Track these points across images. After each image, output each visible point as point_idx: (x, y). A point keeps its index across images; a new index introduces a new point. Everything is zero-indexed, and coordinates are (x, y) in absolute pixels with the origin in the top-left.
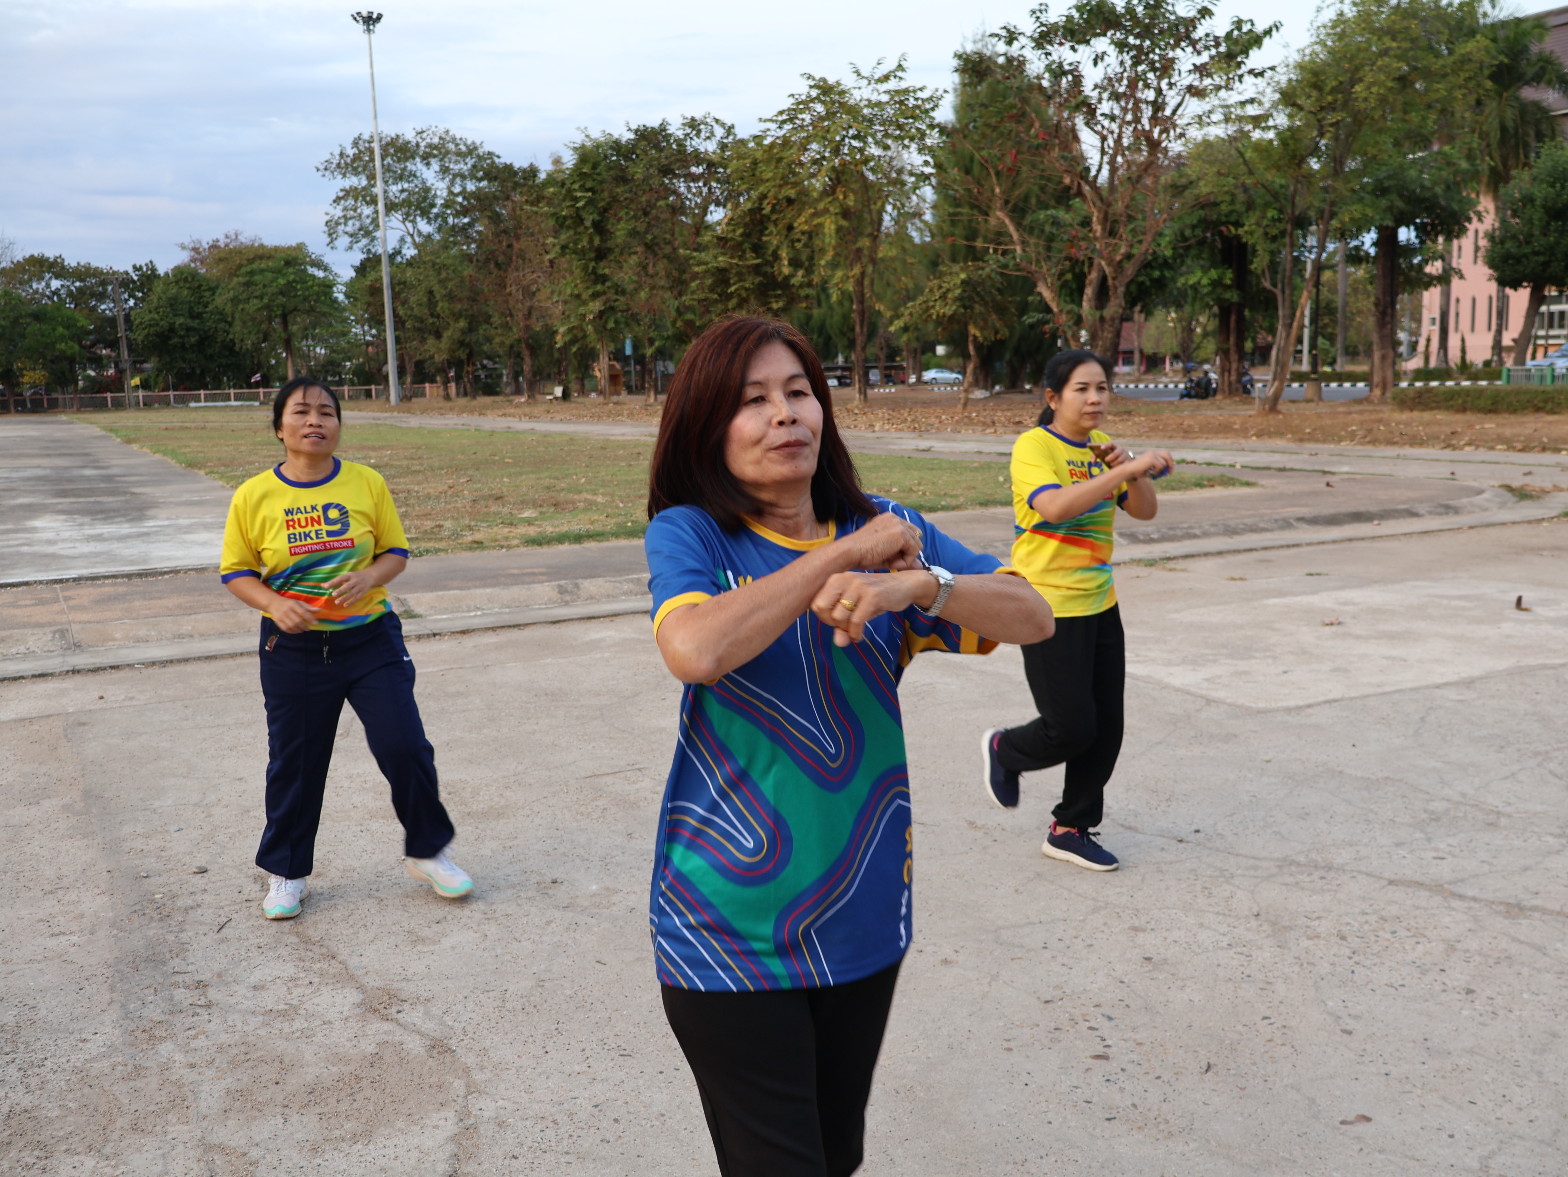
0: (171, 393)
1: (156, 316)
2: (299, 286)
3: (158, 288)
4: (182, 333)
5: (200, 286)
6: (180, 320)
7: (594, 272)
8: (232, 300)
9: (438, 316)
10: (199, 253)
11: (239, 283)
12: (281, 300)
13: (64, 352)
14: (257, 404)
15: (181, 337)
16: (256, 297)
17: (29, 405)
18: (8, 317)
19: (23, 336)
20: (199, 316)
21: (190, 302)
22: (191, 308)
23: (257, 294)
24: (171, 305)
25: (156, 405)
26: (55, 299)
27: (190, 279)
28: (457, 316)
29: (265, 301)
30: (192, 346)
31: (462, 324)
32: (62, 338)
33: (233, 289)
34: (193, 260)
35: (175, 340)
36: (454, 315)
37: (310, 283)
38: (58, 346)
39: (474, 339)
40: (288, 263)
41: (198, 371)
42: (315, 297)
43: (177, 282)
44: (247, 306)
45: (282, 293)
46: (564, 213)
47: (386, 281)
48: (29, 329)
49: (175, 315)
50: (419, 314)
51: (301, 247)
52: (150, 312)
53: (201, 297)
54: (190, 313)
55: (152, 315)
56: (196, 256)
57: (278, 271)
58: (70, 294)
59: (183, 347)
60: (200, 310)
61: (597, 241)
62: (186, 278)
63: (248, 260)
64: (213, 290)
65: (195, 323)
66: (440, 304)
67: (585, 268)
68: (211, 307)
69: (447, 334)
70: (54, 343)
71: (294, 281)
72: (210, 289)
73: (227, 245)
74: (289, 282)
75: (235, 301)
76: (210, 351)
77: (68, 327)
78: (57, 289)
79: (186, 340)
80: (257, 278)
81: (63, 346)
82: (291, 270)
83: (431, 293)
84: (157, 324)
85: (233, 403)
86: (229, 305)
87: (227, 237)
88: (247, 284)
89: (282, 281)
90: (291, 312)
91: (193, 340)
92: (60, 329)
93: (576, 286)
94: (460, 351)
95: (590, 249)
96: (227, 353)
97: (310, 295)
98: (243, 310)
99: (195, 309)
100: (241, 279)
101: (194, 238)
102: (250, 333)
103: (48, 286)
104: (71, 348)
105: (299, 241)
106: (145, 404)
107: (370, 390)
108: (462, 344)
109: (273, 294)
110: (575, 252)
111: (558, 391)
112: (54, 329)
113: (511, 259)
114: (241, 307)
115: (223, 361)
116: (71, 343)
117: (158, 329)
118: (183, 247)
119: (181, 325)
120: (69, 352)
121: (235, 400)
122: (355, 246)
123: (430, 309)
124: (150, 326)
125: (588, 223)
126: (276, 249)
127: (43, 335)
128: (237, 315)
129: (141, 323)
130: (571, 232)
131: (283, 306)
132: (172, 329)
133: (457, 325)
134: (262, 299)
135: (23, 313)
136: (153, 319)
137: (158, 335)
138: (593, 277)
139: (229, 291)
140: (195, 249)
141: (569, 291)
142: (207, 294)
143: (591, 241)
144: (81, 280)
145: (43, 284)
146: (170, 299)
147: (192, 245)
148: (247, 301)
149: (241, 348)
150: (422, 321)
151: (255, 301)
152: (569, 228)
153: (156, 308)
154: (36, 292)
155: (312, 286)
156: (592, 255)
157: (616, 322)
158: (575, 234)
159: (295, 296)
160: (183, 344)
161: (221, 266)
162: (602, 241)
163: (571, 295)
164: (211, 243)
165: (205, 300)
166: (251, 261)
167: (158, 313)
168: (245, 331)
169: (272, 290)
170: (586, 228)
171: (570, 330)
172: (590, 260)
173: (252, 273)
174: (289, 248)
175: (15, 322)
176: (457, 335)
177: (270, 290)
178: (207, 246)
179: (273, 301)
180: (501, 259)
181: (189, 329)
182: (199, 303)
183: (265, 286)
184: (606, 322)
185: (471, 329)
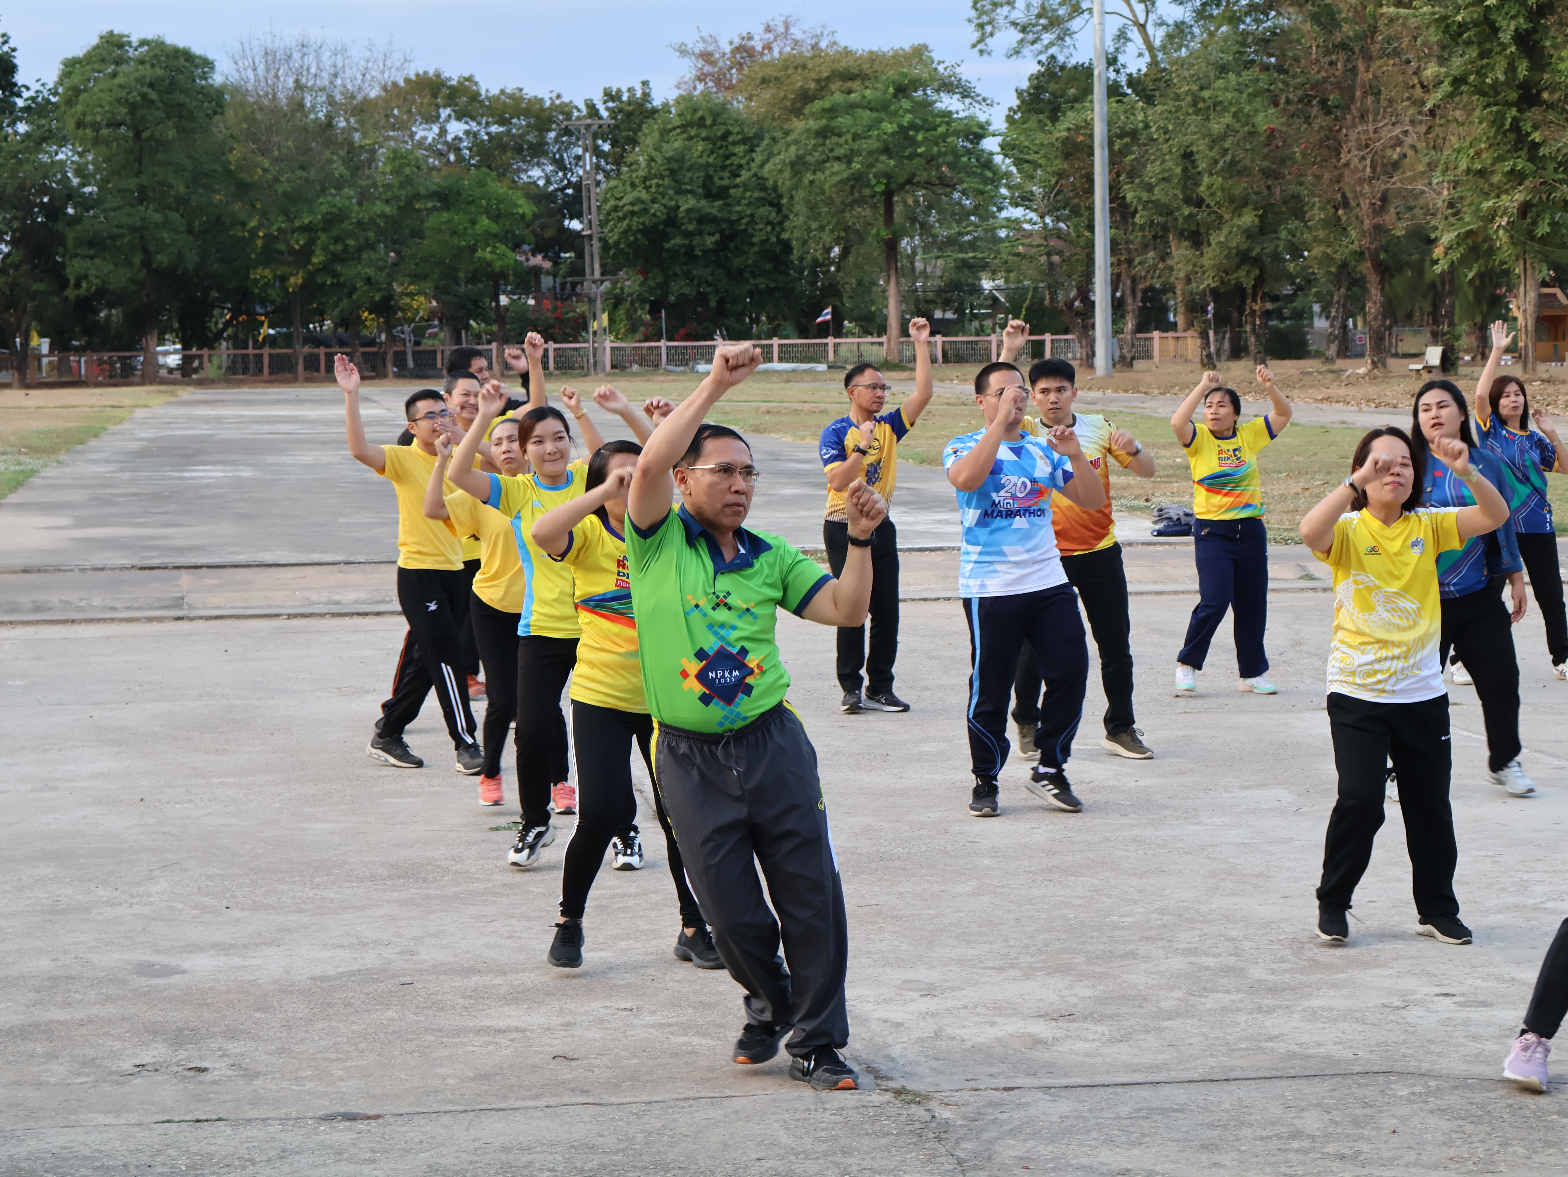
0: (663, 344)
1: (644, 195)
2: (920, 137)
3: (649, 137)
4: (691, 228)
5: (728, 133)
6: (688, 203)
7: (1515, 127)
8: (792, 164)
9: (1199, 203)
10: (713, 63)
11: (808, 131)
12: (887, 163)
13: (489, 264)
14: (822, 367)
15: (687, 234)
16: (838, 159)
17: (411, 364)
18: (397, 198)
19: (418, 234)
20: (722, 194)
21: (708, 165)
22: (709, 178)
23: (840, 152)
24: (673, 172)
25: (635, 367)
26: (452, 157)
27: (709, 122)
28: (1239, 204)
29: (856, 166)
30: (705, 252)
31: (1248, 219)
32: (489, 238)
33: (796, 142)
34: (702, 78)
35: (677, 240)
36: (1232, 201)
37: (941, 130)
38: (479, 253)
39: (1269, 248)
40: (902, 90)
41: (713, 304)
42: (949, 158)
43: (685, 127)
44: (820, 176)
45: (886, 150)
46: (1459, 18)
47: (1099, 132)
48: (432, 222)
49: (679, 192)
50: (1164, 199)
51: (919, 53)
52: (633, 185)
53: (727, 157)
54: (704, 186)
55: (635, 194)
56: (707, 68)
57: (882, 108)
58: (478, 147)
59: (689, 254)
60: (725, 182)
61: (1523, 69)
62: (702, 119)
63: (818, 81)
64: (751, 142)
65: (713, 208)
66: (1206, 180)
67: (1497, 122)
68: (745, 175)
69: (1218, 238)
70: (473, 249)
71: (913, 126)
72: (744, 141)
73: (768, 47)
74: (903, 130)
75: (798, 166)
76: (737, 262)
77: (496, 218)
78: (457, 138)
79: (696, 241)
80: (843, 121)
81: (485, 254)
82: (905, 104)
83: (1187, 155)
84: (646, 211)
85: (777, 366)
86: (787, 174)
87: (768, 29)
88: (823, 134)
89: (889, 127)
90: (902, 187)
91: (710, 241)
92: (485, 222)
93: (1478, 154)
94: (1242, 273)
95: (1507, 83)
96: (768, 266)
97: (940, 154)
98: (812, 182)
99: (716, 179)
100: (813, 124)
101: (705, 34)
102: (822, 228)
103: (443, 132)
104: (502, 256)
105: (918, 41)
106: (613, 367)
107: (1042, 343)
108: (1244, 258)
109: (870, 153)
110: (1479, 90)
111: (1434, 355)
112: (473, 223)
113: (1352, 99)
114: (809, 176)
115: (762, 282)
116: (502, 248)
117: (646, 220)
118: (683, 51)
119: (689, 211)
120: (498, 264)
121: (781, 360)
122: (1027, 51)
123: (1184, 189)
124: (633, 213)
125: (1506, 37)
126: (873, 57)
127: (454, 233)
128: (800, 195)
129: (616, 209)
130: (1473, 52)
131: (888, 176)
132: (672, 220)
133: (1237, 221)
134: (849, 162)
135: (423, 191)
136: (639, 201)
137: (645, 231)
138: (1512, 137)
139: (788, 145)
140: (706, 56)
141: (1463, 165)
142: (740, 149)
143: (1511, 69)
144: (501, 122)
145: (436, 129)
146: (669, 160)
147: (699, 47)
148: (819, 166)
149: (802, 259)
150: (1166, 211)
151: (837, 167)
152: (1469, 43)
153: (645, 179)
154: (421, 144)
155: (945, 136)
156: (1513, 96)
157: (1553, 224)
158: (1481, 56)
159: (911, 157)
160: (691, 248)
161: (767, 95)
162: (1530, 69)
163: (1468, 171)
164: (737, 41)
165: (735, 161)
166: (823, 85)
167: (647, 188)
168: (814, 225)
169: (872, 144)
170: (1504, 47)
171: (1461, 239)
172: (1509, 104)
173: (832, 112)
174: (898, 58)
175: (407, 208)
176: (1237, 241)
177: (865, 145)
178: (728, 49)
179: (871, 166)
180: (1333, 98)
181: (703, 219)
182: (723, 168)
183: (856, 137)
184: (1534, 223)
185: (1264, 229)
